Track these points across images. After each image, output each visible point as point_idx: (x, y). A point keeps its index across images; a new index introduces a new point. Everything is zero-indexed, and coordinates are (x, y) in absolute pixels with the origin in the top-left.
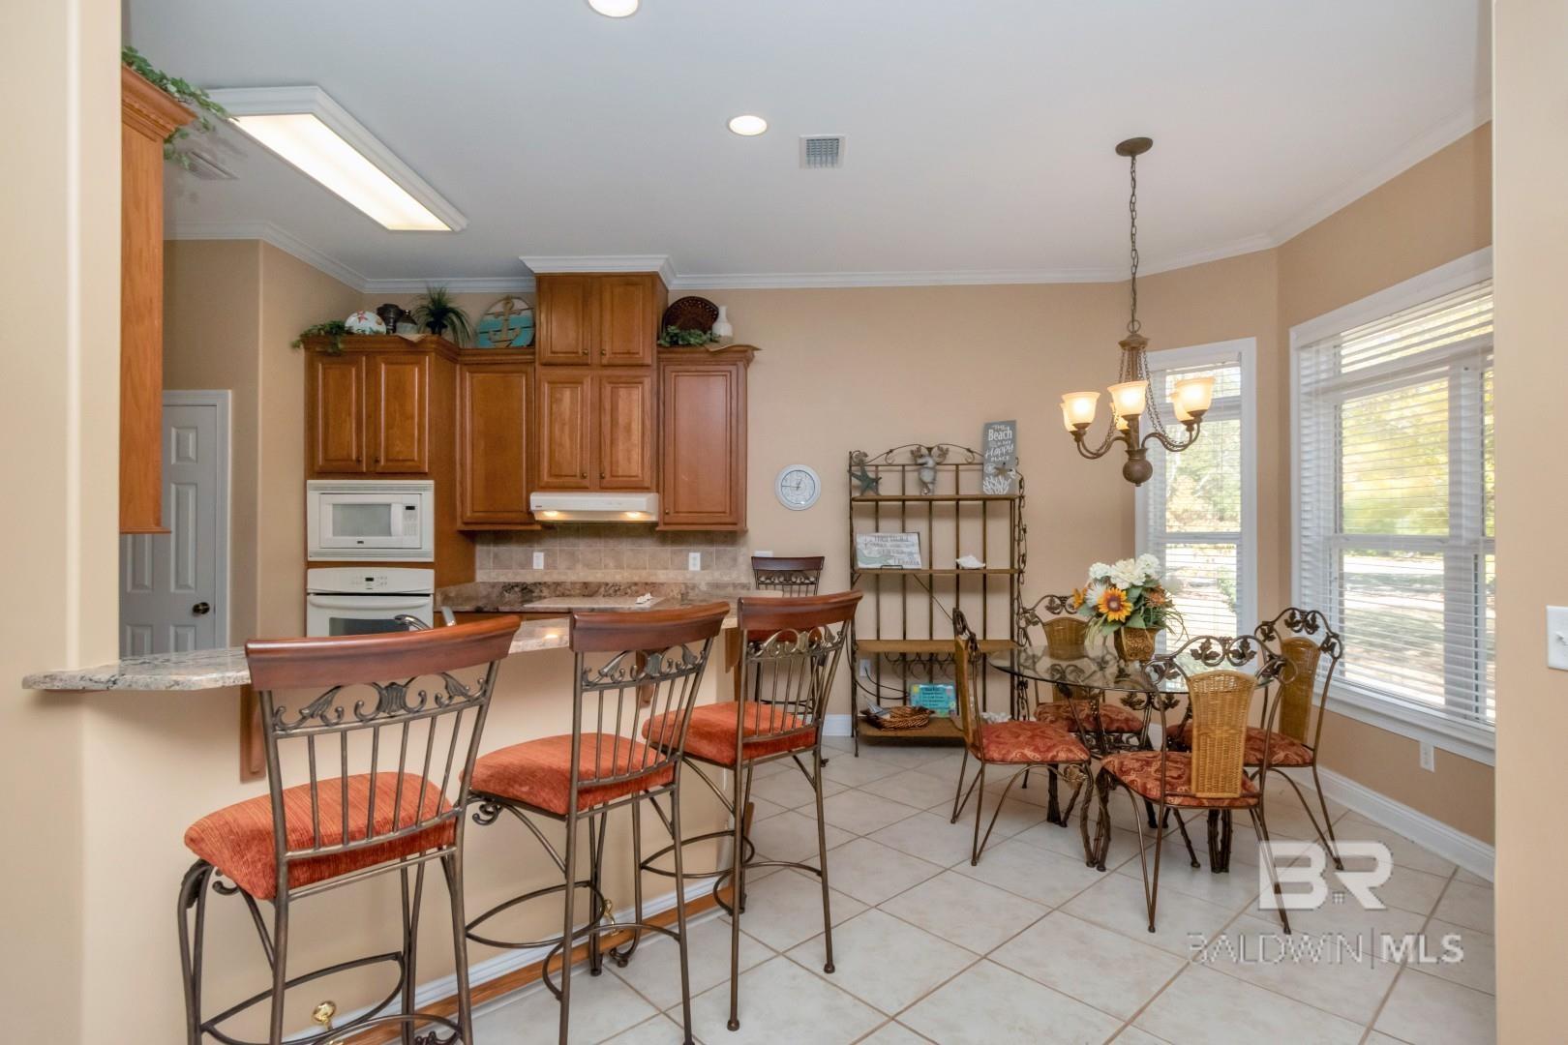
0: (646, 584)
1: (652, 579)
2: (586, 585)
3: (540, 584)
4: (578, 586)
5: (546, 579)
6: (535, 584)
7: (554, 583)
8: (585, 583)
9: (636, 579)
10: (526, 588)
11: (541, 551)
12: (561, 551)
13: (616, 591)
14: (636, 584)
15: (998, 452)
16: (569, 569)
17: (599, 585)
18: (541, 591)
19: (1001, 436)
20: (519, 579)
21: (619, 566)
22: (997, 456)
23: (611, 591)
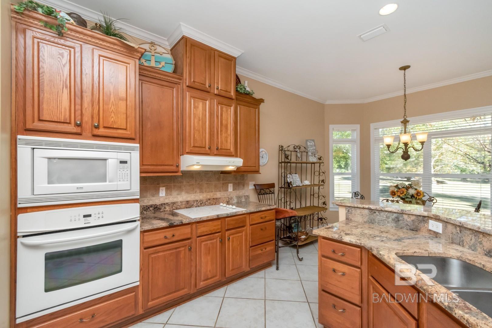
0: (214, 199)
1: (215, 197)
2: (188, 202)
3: (164, 204)
4: (184, 203)
5: (167, 201)
6: (162, 204)
7: (172, 203)
8: (187, 201)
9: (209, 197)
10: (156, 207)
11: (164, 187)
12: (174, 185)
13: (201, 204)
14: (209, 199)
15: (311, 149)
16: (178, 195)
17: (194, 201)
18: (165, 208)
19: (311, 144)
20: (151, 203)
21: (201, 192)
22: (311, 150)
23: (199, 204)
